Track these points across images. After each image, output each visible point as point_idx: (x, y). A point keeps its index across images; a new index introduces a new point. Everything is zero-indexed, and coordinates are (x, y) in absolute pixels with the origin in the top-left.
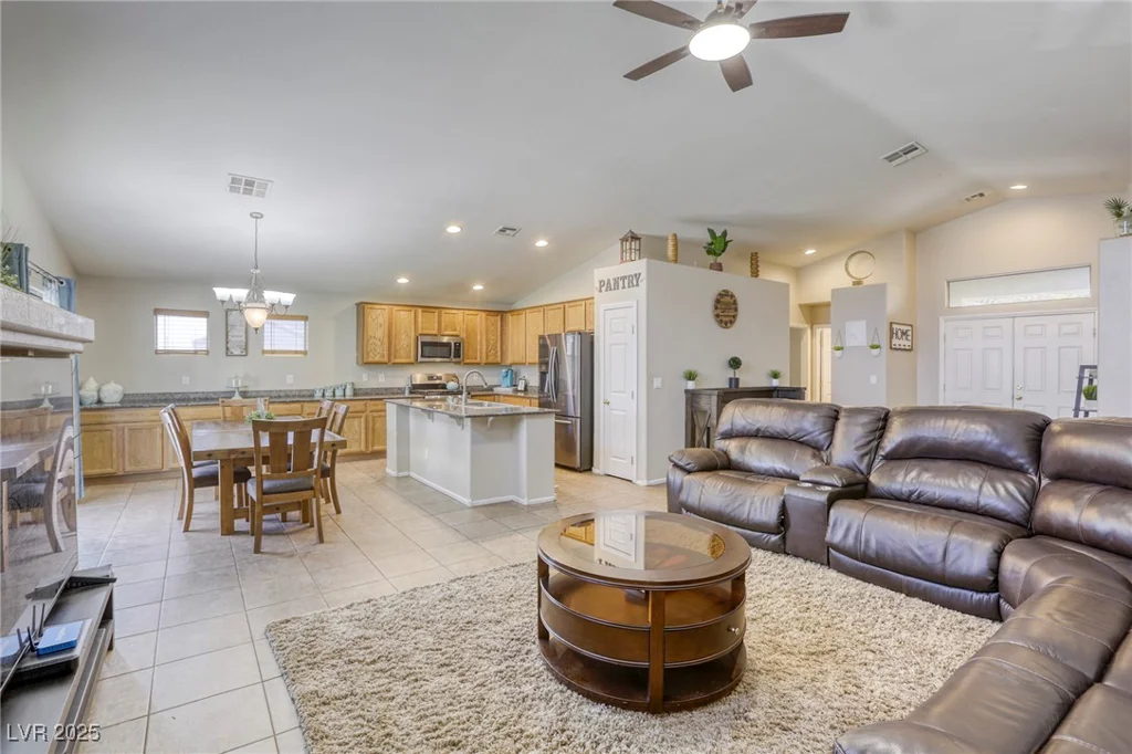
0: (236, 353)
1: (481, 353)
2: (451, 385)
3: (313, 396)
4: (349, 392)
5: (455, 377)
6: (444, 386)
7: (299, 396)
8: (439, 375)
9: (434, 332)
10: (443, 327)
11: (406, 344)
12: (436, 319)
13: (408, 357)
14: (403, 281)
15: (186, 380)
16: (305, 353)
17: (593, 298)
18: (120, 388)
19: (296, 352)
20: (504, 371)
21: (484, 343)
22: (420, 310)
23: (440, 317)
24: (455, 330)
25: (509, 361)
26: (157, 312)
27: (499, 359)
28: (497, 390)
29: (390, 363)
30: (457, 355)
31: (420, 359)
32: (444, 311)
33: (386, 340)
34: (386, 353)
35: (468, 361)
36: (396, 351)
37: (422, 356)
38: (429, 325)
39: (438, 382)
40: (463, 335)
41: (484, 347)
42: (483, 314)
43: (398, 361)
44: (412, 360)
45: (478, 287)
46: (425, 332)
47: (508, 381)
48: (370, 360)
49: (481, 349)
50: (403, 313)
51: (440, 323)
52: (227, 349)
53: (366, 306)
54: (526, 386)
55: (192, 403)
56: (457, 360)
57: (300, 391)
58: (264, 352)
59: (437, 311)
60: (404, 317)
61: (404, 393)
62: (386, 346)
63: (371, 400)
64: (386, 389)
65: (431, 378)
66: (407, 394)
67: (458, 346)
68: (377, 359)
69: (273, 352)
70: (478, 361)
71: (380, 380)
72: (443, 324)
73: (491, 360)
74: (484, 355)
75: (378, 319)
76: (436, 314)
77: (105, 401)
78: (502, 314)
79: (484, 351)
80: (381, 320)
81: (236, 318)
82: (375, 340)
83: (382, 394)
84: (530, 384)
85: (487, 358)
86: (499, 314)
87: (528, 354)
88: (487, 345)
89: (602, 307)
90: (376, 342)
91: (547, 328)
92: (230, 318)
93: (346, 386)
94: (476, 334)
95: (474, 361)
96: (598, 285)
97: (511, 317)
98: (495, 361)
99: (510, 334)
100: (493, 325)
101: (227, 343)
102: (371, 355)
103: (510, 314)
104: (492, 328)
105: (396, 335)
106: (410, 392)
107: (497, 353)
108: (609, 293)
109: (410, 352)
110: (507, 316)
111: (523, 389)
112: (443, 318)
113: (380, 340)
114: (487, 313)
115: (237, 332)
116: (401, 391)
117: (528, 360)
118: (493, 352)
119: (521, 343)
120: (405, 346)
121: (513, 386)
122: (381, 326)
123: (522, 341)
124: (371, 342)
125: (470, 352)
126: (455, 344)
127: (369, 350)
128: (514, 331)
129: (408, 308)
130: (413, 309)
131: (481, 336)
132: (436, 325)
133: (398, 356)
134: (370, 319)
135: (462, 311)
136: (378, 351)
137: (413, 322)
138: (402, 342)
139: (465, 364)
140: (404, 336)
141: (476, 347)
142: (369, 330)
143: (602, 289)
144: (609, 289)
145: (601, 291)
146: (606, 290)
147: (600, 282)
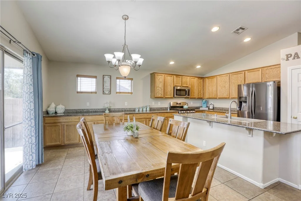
0: (107, 93)
1: (196, 94)
2: (185, 107)
3: (135, 111)
4: (148, 109)
5: (185, 103)
6: (182, 107)
7: (130, 111)
8: (180, 102)
9: (180, 85)
11: (170, 90)
12: (181, 80)
13: (171, 95)
14: (172, 63)
15: (88, 104)
16: (131, 93)
17: (280, 64)
18: (63, 107)
19: (129, 93)
20: (204, 101)
22: (175, 76)
23: (182, 79)
25: (207, 96)
26: (78, 76)
27: (202, 96)
28: (201, 109)
29: (164, 98)
30: (189, 95)
31: (175, 96)
32: (183, 77)
33: (163, 88)
34: (163, 93)
36: (166, 93)
37: (176, 95)
38: (178, 82)
39: (180, 105)
40: (190, 87)
41: (197, 92)
42: (196, 79)
43: (167, 97)
44: (172, 96)
45: (198, 67)
46: (177, 85)
47: (205, 105)
48: (157, 96)
49: (196, 92)
50: (169, 77)
52: (103, 91)
53: (156, 74)
55: (91, 114)
56: (188, 97)
57: (130, 108)
58: (117, 93)
59: (181, 76)
60: (169, 79)
61: (167, 110)
62: (163, 91)
63: (159, 113)
64: (161, 108)
65: (177, 104)
66: (169, 111)
67: (189, 90)
68: (160, 96)
69: (120, 93)
70: (195, 97)
71: (159, 105)
72: (183, 82)
73: (199, 96)
74: (197, 95)
75: (160, 79)
76: (181, 78)
77: (58, 112)
79: (197, 93)
81: (107, 79)
82: (159, 88)
83: (160, 110)
84: (215, 107)
85: (198, 96)
86: (202, 78)
87: (218, 94)
88: (198, 91)
89: (289, 69)
90: (159, 89)
91: (232, 82)
92: (105, 79)
93: (147, 107)
94: (194, 86)
95: (193, 97)
96: (285, 57)
97: (207, 80)
98: (201, 97)
99: (207, 86)
100: (200, 83)
101: (103, 89)
102: (157, 94)
103: (207, 78)
104: (200, 84)
105: (166, 86)
106: (170, 109)
107: (201, 94)
108: (296, 60)
109: (171, 93)
110: (205, 79)
111: (212, 108)
112: (183, 80)
113: (160, 88)
114: (198, 78)
115: (107, 85)
116: (166, 109)
117: (218, 97)
118: (200, 93)
119: (214, 90)
120: (169, 91)
121: (207, 107)
122: (161, 82)
123: (214, 89)
124: (157, 89)
125: (192, 93)
126: (188, 90)
127: (157, 92)
128: (209, 85)
129: (171, 75)
130: (173, 76)
131: (196, 87)
132: (181, 82)
133: (167, 95)
134: (157, 79)
135: (190, 77)
136: (160, 92)
137: (172, 81)
138: (168, 89)
139: (190, 98)
140: (169, 87)
141: (194, 92)
142: (157, 84)
143: (289, 59)
144: (296, 58)
145: (287, 60)
146: (294, 58)
147: (287, 55)
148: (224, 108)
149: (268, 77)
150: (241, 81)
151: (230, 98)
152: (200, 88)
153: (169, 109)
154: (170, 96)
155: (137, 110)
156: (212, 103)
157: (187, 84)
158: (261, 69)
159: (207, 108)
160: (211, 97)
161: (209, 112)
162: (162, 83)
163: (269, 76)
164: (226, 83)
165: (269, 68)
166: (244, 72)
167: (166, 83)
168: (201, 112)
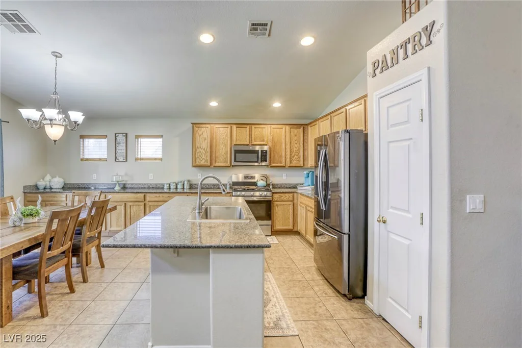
0: (121, 160)
1: (285, 158)
2: (261, 183)
3: (163, 188)
4: (187, 186)
5: (264, 177)
6: (256, 184)
7: (156, 188)
8: (254, 175)
9: (247, 142)
10: (253, 138)
11: (224, 152)
12: (248, 133)
13: (226, 162)
14: (214, 104)
16: (161, 159)
19: (156, 159)
20: (305, 172)
21: (288, 150)
22: (234, 127)
23: (250, 131)
24: (263, 141)
25: (310, 162)
26: (82, 137)
27: (301, 164)
28: (300, 188)
29: (210, 166)
30: (264, 160)
31: (233, 163)
32: (254, 126)
33: (209, 150)
34: (208, 158)
35: (273, 165)
36: (216, 157)
37: (235, 161)
38: (242, 137)
39: (252, 180)
40: (270, 144)
41: (288, 153)
42: (287, 127)
43: (217, 164)
44: (228, 164)
45: (277, 105)
46: (238, 143)
47: (309, 181)
48: (198, 164)
49: (285, 155)
50: (221, 129)
51: (250, 135)
52: (116, 157)
53: (196, 126)
56: (265, 164)
57: (156, 184)
58: (136, 159)
59: (248, 126)
60: (222, 132)
61: (226, 188)
62: (208, 154)
64: (214, 185)
65: (246, 177)
67: (265, 152)
68: (202, 163)
69: (142, 159)
70: (283, 164)
72: (253, 136)
73: (294, 164)
74: (288, 160)
76: (248, 129)
77: (53, 187)
78: (304, 127)
79: (288, 157)
80: (205, 135)
81: (121, 138)
82: (201, 150)
83: (211, 188)
85: (291, 162)
86: (301, 126)
88: (291, 152)
90: (202, 151)
92: (118, 138)
93: (184, 182)
94: (282, 143)
95: (279, 164)
97: (310, 128)
98: (298, 165)
99: (310, 142)
100: (296, 136)
101: (116, 154)
102: (198, 160)
103: (310, 126)
104: (296, 138)
105: (216, 145)
107: (300, 158)
109: (227, 158)
110: (307, 127)
112: (253, 132)
113: (204, 149)
114: (291, 126)
115: (121, 148)
118: (296, 157)
120: (223, 154)
122: (205, 139)
124: (198, 151)
125: (276, 157)
126: (263, 151)
127: (196, 156)
128: (312, 139)
129: (226, 126)
130: (229, 126)
131: (286, 145)
132: (248, 137)
133: (218, 160)
134: (197, 135)
135: (269, 126)
136: (203, 157)
137: (229, 136)
138: (221, 151)
139: (271, 167)
140: (222, 146)
141: (282, 154)
142: (197, 142)
143: (376, 71)
145: (374, 75)
146: (381, 71)
147: (373, 64)
152: (296, 146)
153: (228, 187)
154: (224, 162)
155: (166, 187)
162: (206, 141)
167: (214, 141)
168: (286, 195)
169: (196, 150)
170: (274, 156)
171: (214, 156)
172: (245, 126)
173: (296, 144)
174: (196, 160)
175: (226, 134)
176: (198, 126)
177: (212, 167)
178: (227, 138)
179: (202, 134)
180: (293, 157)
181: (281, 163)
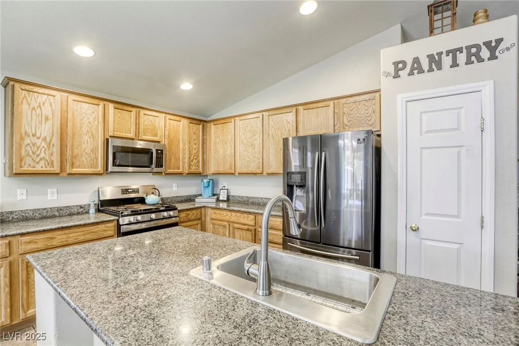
1: (184, 163)
2: (151, 199)
5: (154, 190)
6: (142, 201)
8: (134, 187)
9: (132, 135)
10: (141, 130)
11: (90, 149)
12: (133, 120)
13: (94, 166)
14: (84, 51)
17: (378, 91)
20: (205, 181)
21: (187, 152)
22: (111, 106)
23: (138, 117)
25: (212, 169)
27: (201, 169)
28: (198, 201)
29: (59, 173)
30: (159, 164)
31: (111, 168)
32: (142, 112)
33: (56, 141)
34: (56, 159)
35: (170, 171)
36: (73, 157)
37: (114, 165)
38: (123, 126)
39: (133, 195)
40: (165, 142)
41: (187, 156)
42: (185, 122)
43: (75, 170)
44: (100, 169)
45: (186, 86)
46: (118, 134)
47: (209, 192)
48: (26, 168)
49: (184, 158)
50: (85, 105)
51: (137, 124)
53: (19, 86)
54: (228, 196)
56: (159, 170)
59: (134, 110)
60: (87, 112)
61: (88, 213)
62: (56, 150)
63: (22, 234)
64: (59, 209)
65: (126, 191)
66: (92, 217)
67: (160, 153)
68: (39, 168)
70: (180, 170)
71: (49, 197)
72: (141, 126)
73: (193, 169)
74: (186, 165)
75: (40, 108)
76: (133, 114)
78: (203, 123)
79: (187, 160)
80: (47, 110)
82: (35, 140)
84: (232, 194)
85: (190, 168)
86: (201, 121)
87: (238, 164)
88: (190, 154)
89: (401, 98)
90: (38, 142)
91: (269, 134)
94: (179, 142)
95: (176, 171)
96: (391, 70)
97: (213, 126)
98: (197, 171)
99: (212, 144)
100: (195, 134)
102: (28, 161)
103: (212, 124)
104: (194, 137)
105: (74, 135)
106: (98, 211)
107: (199, 162)
108: (417, 77)
109: (96, 158)
110: (208, 125)
111: (225, 199)
112: (142, 120)
113: (45, 139)
114: (189, 120)
116: (83, 210)
117: (238, 171)
118: (194, 161)
119: (228, 153)
120: (88, 151)
121: (214, 195)
122: (47, 119)
123: (229, 151)
124: (27, 141)
126: (157, 150)
127: (23, 154)
128: (217, 140)
129: (94, 101)
130: (102, 103)
131: (184, 144)
132: (133, 127)
133: (77, 163)
134: (25, 106)
135: (164, 115)
136: (42, 155)
137: (101, 119)
138: (84, 146)
139: (166, 174)
140: (87, 137)
141: (179, 156)
142: (24, 121)
143: (400, 73)
144: (415, 72)
145: (397, 76)
146: (411, 74)
147: (396, 64)
148: (252, 198)
149: (349, 124)
150: (289, 131)
151: (264, 174)
152: (195, 146)
153: (92, 211)
154: (92, 167)
156: (225, 184)
157: (156, 135)
158: (332, 103)
159: (214, 199)
160: (221, 170)
161: (216, 211)
162: (50, 123)
163: (349, 121)
164: (255, 135)
165: (350, 100)
166: (294, 109)
167: (70, 124)
168: (194, 212)
169: (22, 139)
170: (170, 159)
171: (69, 153)
172: (129, 108)
173: (195, 144)
174: (21, 160)
175: (94, 115)
176: (27, 87)
177: (64, 174)
178: (96, 123)
179: (39, 106)
180: (192, 161)
181: (178, 168)
